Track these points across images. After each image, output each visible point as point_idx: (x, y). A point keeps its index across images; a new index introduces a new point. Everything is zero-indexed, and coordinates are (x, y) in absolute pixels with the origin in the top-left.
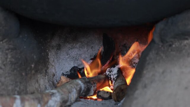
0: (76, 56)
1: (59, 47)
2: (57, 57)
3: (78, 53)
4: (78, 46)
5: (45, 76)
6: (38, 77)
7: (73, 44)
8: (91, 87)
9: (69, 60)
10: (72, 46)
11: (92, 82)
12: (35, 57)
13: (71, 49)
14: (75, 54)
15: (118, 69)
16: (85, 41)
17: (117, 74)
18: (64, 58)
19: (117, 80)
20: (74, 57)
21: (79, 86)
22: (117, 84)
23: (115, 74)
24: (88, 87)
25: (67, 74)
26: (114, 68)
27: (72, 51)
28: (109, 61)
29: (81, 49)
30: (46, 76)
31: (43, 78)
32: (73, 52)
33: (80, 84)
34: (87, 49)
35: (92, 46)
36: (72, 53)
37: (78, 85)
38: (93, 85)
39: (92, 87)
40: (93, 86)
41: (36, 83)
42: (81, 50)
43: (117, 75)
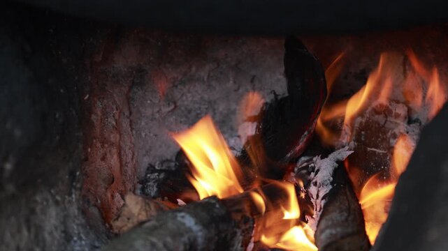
0: (197, 106)
1: (138, 78)
2: (131, 114)
3: (206, 96)
4: (203, 74)
5: (70, 195)
6: (36, 201)
7: (190, 67)
8: (234, 234)
9: (172, 119)
10: (185, 74)
11: (238, 217)
12: (18, 133)
13: (183, 83)
14: (196, 99)
15: (336, 165)
16: (229, 59)
17: (332, 183)
18: (157, 116)
19: (331, 208)
20: (190, 112)
21: (185, 239)
22: (328, 232)
23: (323, 184)
24: (223, 235)
25: (164, 168)
26: (322, 158)
27: (185, 90)
28: (306, 133)
29: (214, 83)
30: (73, 191)
31: (57, 203)
32: (189, 95)
33: (189, 230)
34: (235, 82)
35: (253, 72)
36: (184, 98)
37: (182, 235)
38: (239, 228)
39: (239, 234)
40: (239, 232)
41: (19, 231)
42: (214, 88)
43: (331, 187)
